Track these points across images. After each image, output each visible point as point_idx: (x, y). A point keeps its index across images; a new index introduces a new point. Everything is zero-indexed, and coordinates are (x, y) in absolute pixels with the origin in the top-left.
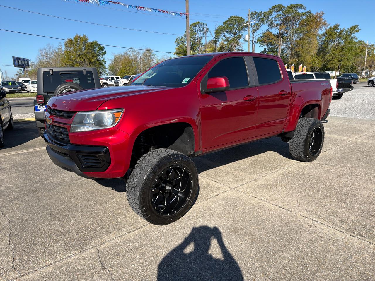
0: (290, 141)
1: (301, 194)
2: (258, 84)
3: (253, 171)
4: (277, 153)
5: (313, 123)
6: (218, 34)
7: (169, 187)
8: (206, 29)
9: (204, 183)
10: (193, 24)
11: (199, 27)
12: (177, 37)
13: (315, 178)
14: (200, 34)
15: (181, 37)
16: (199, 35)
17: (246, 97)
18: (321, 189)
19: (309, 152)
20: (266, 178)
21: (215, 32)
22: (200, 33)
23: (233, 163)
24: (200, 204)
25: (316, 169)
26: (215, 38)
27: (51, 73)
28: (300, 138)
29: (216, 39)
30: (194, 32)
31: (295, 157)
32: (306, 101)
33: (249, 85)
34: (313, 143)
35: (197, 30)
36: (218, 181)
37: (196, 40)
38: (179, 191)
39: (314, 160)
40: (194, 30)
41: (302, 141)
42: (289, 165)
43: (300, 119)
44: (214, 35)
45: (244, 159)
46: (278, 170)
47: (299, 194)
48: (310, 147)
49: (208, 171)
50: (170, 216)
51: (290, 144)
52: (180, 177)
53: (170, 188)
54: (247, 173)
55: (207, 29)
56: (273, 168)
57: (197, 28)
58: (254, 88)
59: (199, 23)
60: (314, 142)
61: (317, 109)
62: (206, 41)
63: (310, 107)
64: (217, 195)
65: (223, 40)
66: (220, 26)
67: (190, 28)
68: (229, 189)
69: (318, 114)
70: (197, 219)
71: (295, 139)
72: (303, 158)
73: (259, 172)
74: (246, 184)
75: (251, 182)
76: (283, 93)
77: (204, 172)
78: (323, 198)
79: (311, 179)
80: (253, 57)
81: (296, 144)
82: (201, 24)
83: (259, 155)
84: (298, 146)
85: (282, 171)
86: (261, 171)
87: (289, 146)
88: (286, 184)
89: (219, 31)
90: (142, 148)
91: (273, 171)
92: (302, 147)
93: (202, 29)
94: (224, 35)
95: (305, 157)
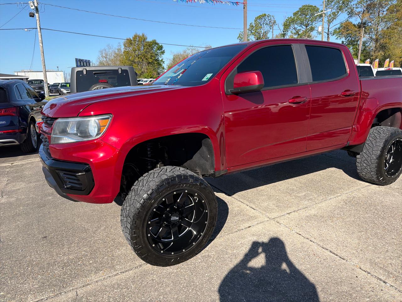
0: (358, 156)
1: (366, 233)
2: (312, 81)
3: (305, 195)
4: (342, 170)
5: (392, 134)
6: (286, 27)
7: (175, 217)
8: (273, 22)
9: (236, 209)
10: (258, 17)
11: (265, 20)
12: (241, 32)
13: (390, 210)
14: (266, 28)
17: (293, 98)
18: (397, 227)
19: (384, 173)
20: (320, 205)
21: (283, 25)
22: (266, 26)
23: (280, 182)
24: (223, 239)
25: (394, 196)
26: (284, 32)
27: (85, 73)
28: (371, 154)
29: (285, 33)
30: (260, 25)
31: (364, 178)
32: (382, 105)
33: (298, 83)
34: (391, 161)
35: (263, 24)
36: (254, 207)
37: (262, 35)
38: (192, 221)
39: (391, 183)
40: (259, 23)
41: (375, 158)
42: (356, 188)
43: (373, 128)
44: (282, 28)
45: (295, 178)
46: (339, 195)
47: (362, 233)
48: (387, 165)
49: (245, 191)
50: (175, 256)
51: (358, 160)
52: (193, 204)
53: (178, 218)
54: (296, 197)
55: (275, 22)
56: (332, 191)
57: (262, 21)
58: (305, 86)
59: (265, 15)
60: (393, 159)
61: (398, 114)
62: (273, 35)
63: (389, 112)
64: (249, 227)
65: (293, 34)
66: (290, 17)
67: (255, 22)
68: (266, 219)
70: (213, 261)
71: (365, 155)
72: (375, 180)
73: (312, 197)
74: (291, 213)
75: (298, 210)
76: (348, 93)
77: (240, 193)
78: (398, 243)
79: (383, 211)
80: (306, 46)
81: (366, 161)
82: (268, 16)
83: (317, 172)
84: (368, 164)
85: (344, 197)
86: (316, 196)
87: (357, 163)
88: (346, 217)
89: (288, 23)
90: (149, 164)
91: (332, 197)
92: (374, 166)
93: (269, 21)
94: (294, 28)
95: (378, 178)
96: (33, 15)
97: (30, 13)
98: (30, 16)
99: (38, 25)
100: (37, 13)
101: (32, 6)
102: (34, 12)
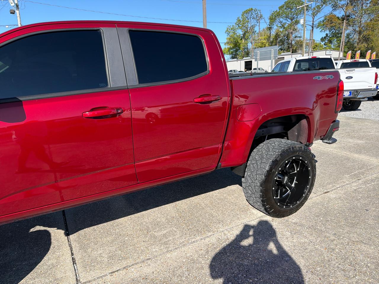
3: (165, 235)
6: (272, 20)
8: (259, 16)
9: (51, 262)
10: (245, 11)
11: (252, 14)
12: (228, 26)
15: (232, 26)
16: (252, 22)
17: (92, 110)
20: (169, 256)
21: (269, 18)
22: (253, 20)
26: (269, 25)
28: (255, 179)
29: (271, 26)
30: (247, 20)
33: (109, 87)
35: (250, 18)
36: (78, 258)
37: (249, 28)
40: (247, 17)
41: (259, 184)
44: (268, 21)
46: (210, 234)
54: (151, 237)
55: (261, 17)
56: (205, 228)
57: (249, 15)
59: (252, 9)
61: (304, 122)
62: (259, 28)
65: (278, 27)
66: (275, 11)
67: (242, 16)
69: (306, 131)
73: (171, 238)
74: (117, 271)
75: (132, 265)
80: (130, 31)
82: (255, 10)
86: (177, 236)
89: (273, 17)
91: (198, 238)
92: (259, 194)
93: (255, 16)
94: (279, 21)
96: (13, 12)
97: (11, 10)
98: (11, 13)
99: (18, 22)
100: (17, 10)
101: (12, 3)
102: (15, 9)
